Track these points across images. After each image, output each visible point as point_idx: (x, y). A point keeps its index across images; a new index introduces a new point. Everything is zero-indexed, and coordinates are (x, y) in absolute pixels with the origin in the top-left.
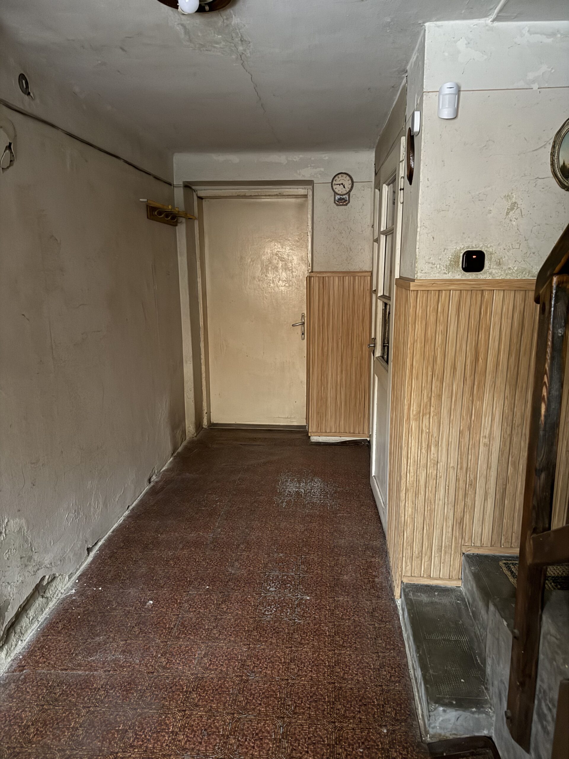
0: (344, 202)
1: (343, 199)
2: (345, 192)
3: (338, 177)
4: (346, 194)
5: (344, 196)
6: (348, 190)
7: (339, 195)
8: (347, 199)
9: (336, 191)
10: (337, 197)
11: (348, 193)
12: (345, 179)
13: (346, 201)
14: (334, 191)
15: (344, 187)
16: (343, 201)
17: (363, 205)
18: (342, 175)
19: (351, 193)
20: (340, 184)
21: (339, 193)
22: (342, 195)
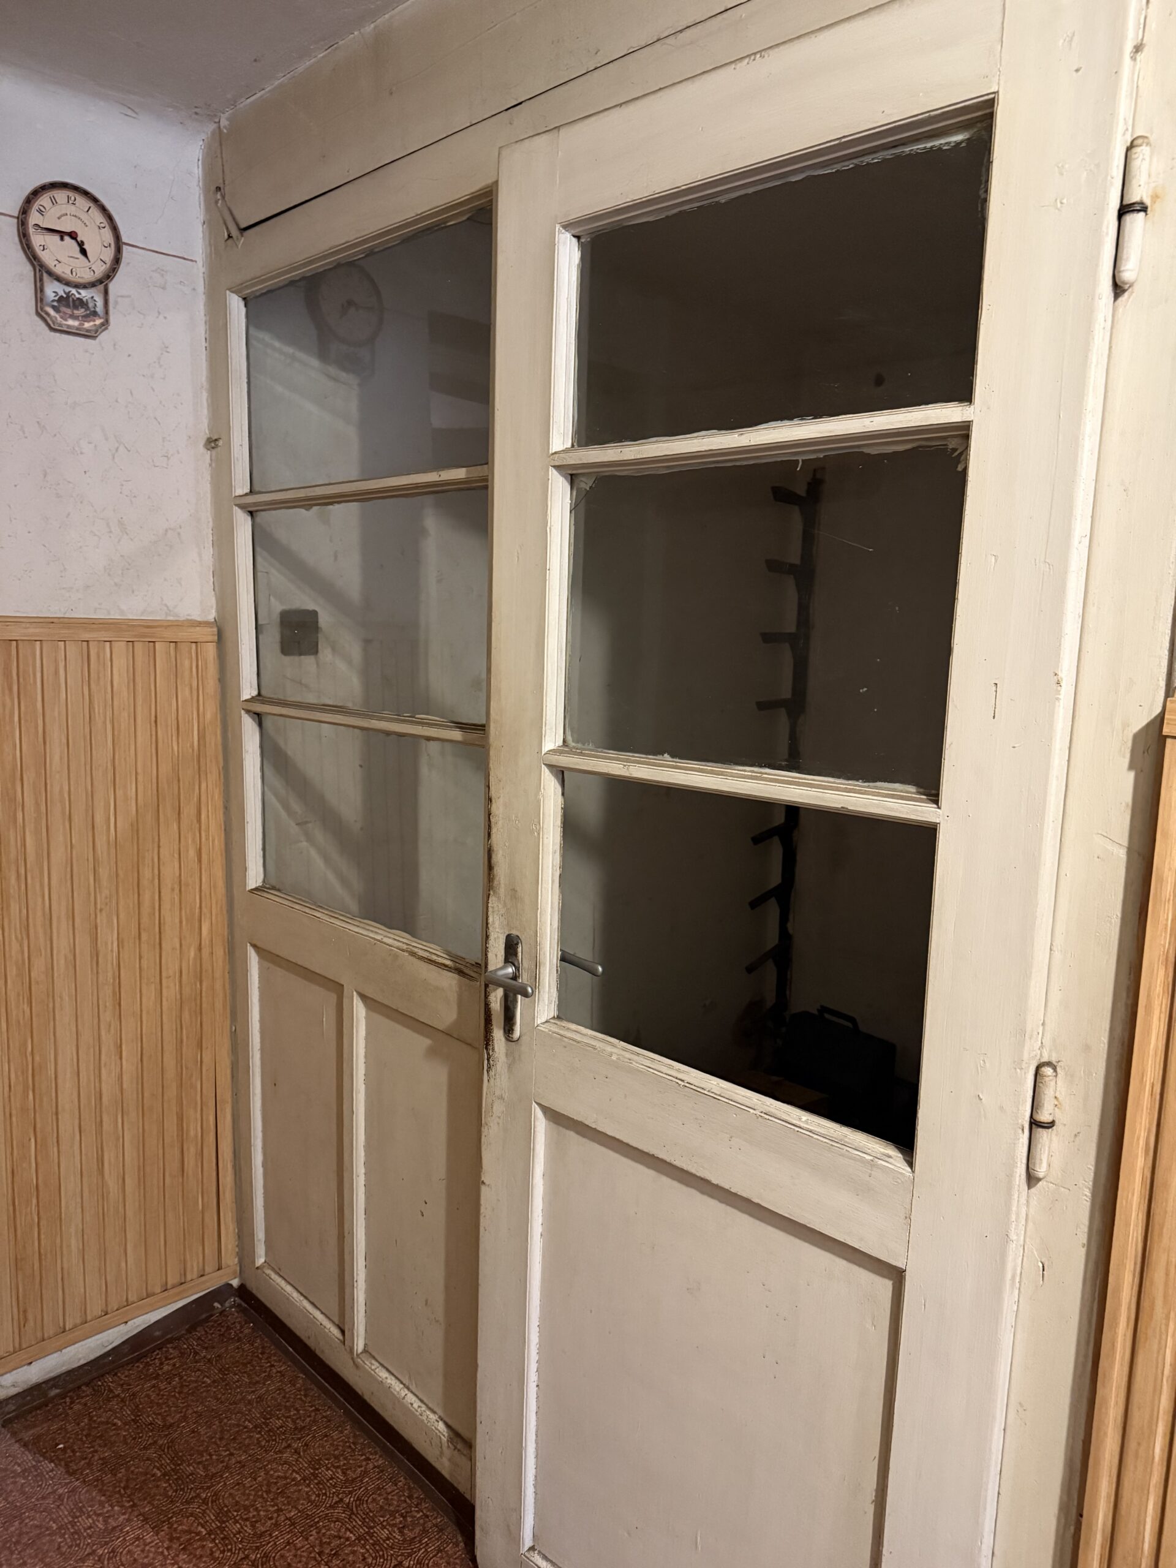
0: (86, 318)
1: (81, 303)
2: (87, 276)
3: (54, 202)
4: (93, 285)
5: (85, 294)
6: (100, 270)
7: (59, 279)
8: (100, 308)
9: (46, 257)
10: (53, 290)
11: (100, 281)
12: (84, 216)
13: (95, 314)
14: (32, 257)
15: (84, 252)
16: (81, 312)
17: (165, 348)
18: (71, 194)
19: (113, 286)
20: (62, 234)
21: (58, 270)
22: (77, 286)
